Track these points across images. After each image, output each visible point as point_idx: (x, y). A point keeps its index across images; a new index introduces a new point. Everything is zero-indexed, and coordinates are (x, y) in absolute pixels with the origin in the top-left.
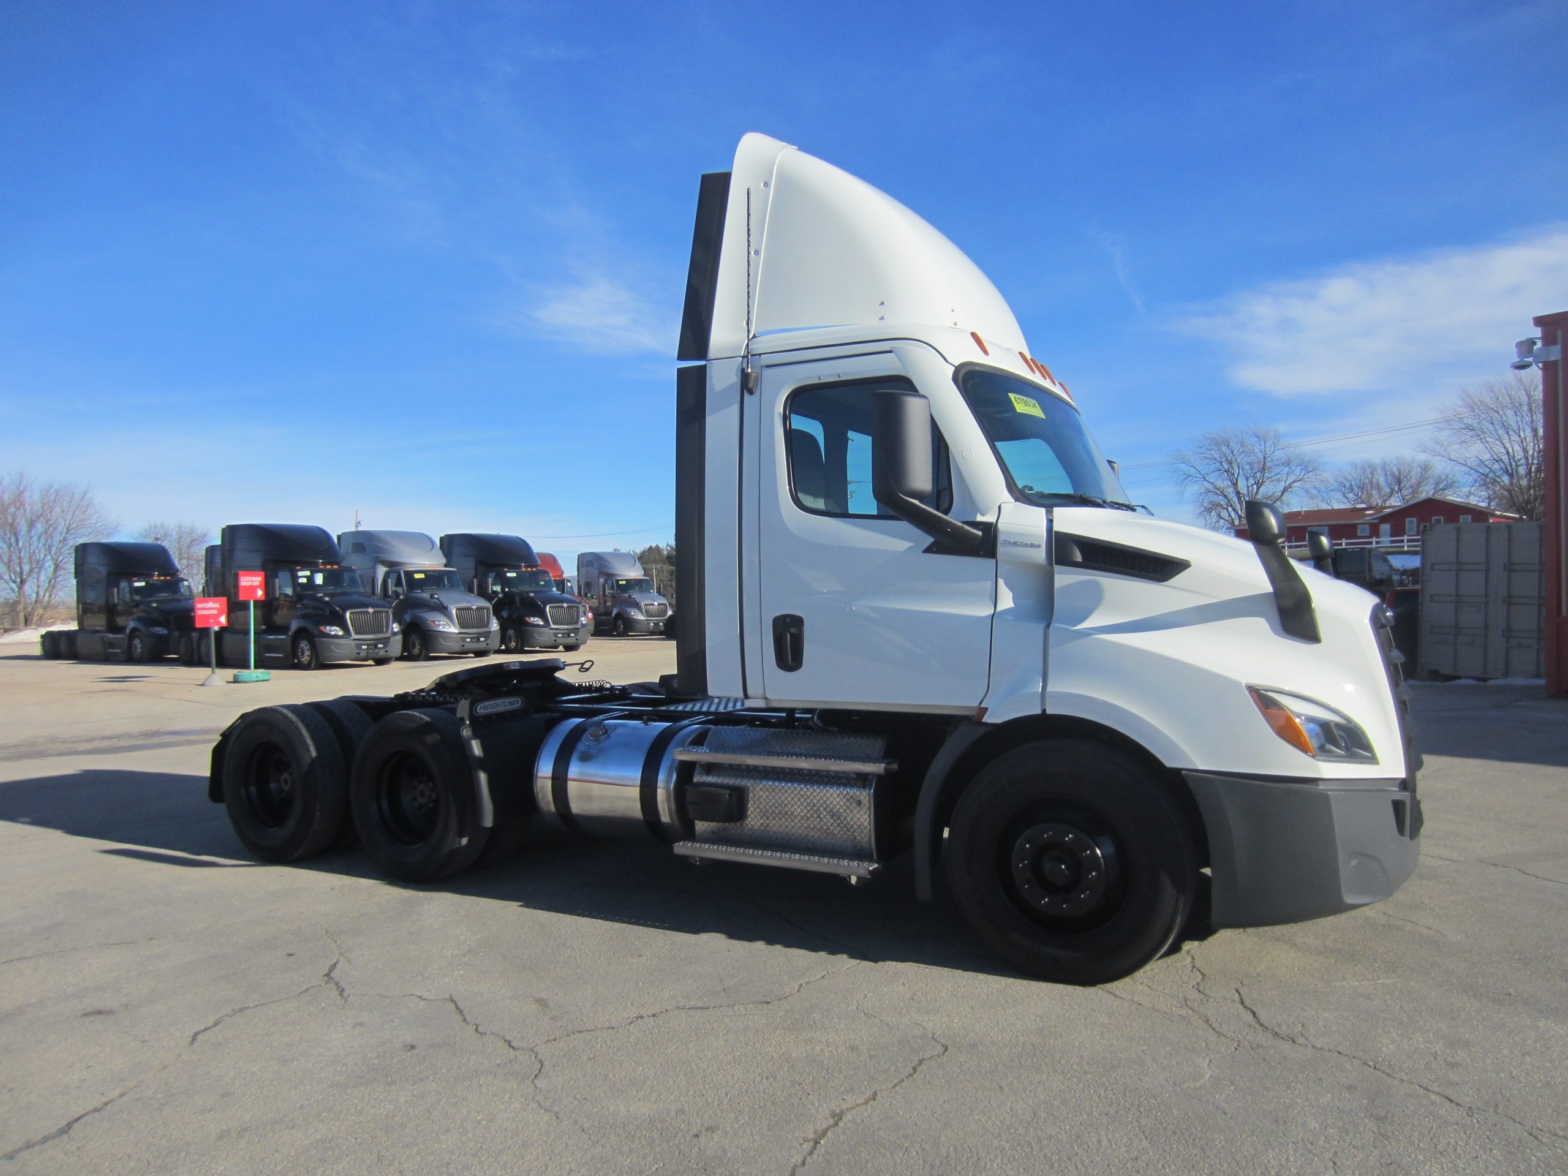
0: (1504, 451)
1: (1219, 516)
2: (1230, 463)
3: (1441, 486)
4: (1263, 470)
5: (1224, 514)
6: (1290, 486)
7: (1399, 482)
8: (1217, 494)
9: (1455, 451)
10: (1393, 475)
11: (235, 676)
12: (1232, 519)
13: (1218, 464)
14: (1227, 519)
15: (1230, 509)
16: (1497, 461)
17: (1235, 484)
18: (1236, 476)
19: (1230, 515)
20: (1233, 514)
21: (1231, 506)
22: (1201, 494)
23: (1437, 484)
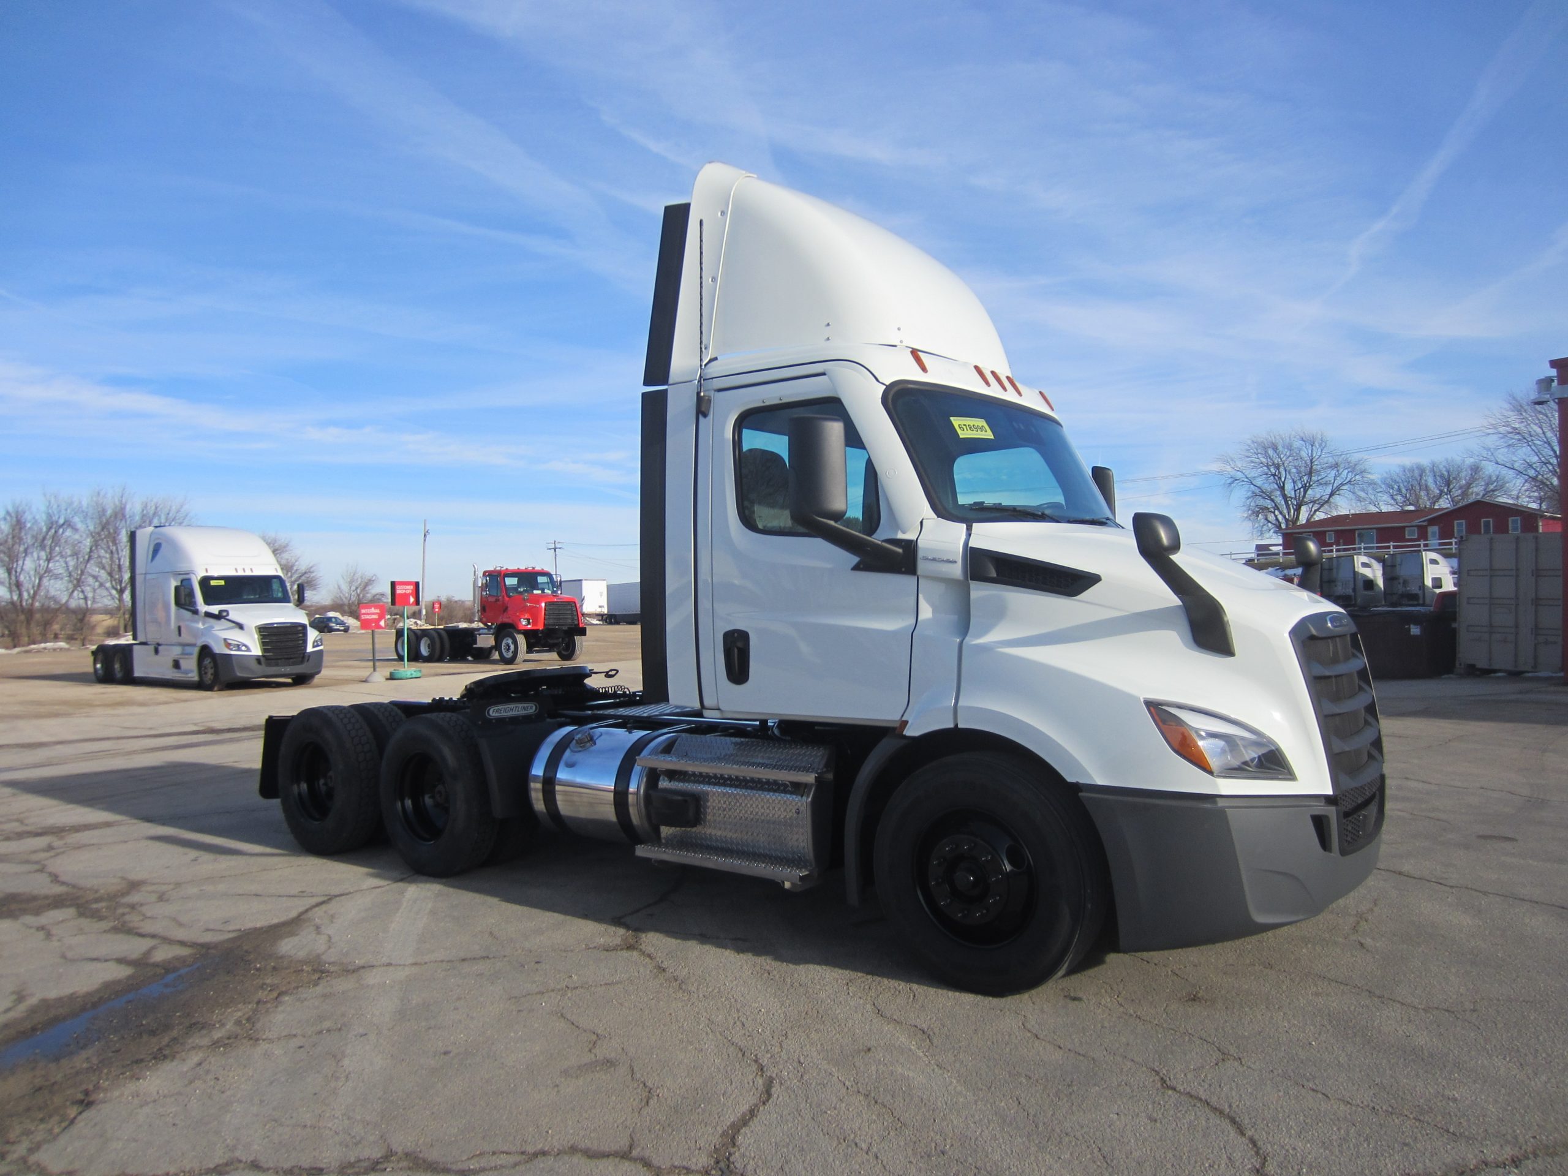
0: (1552, 453)
1: (1266, 519)
2: (1277, 467)
3: (1492, 487)
4: (1310, 474)
5: (1271, 517)
6: (1338, 488)
7: (1448, 483)
8: (1264, 498)
9: (1503, 455)
10: (1442, 476)
11: (391, 674)
12: (1279, 522)
13: (1265, 468)
14: (1274, 522)
15: (1277, 512)
16: (1545, 464)
17: (1282, 488)
18: (1283, 479)
19: (1277, 519)
20: (1280, 518)
21: (1278, 509)
22: (1248, 498)
23: (1487, 485)
